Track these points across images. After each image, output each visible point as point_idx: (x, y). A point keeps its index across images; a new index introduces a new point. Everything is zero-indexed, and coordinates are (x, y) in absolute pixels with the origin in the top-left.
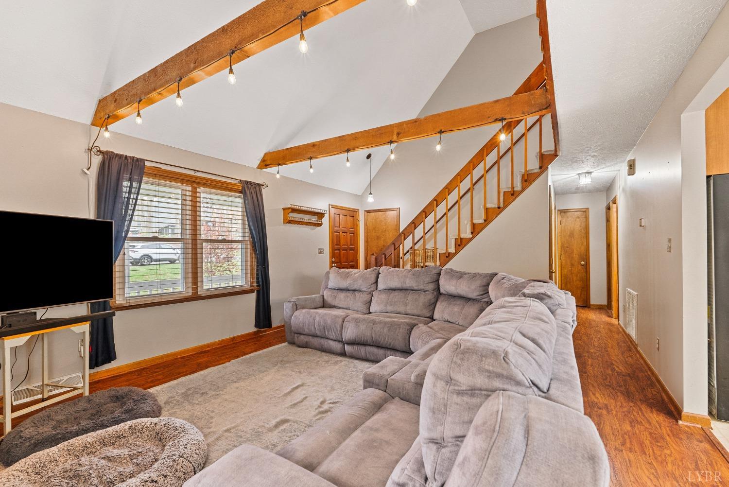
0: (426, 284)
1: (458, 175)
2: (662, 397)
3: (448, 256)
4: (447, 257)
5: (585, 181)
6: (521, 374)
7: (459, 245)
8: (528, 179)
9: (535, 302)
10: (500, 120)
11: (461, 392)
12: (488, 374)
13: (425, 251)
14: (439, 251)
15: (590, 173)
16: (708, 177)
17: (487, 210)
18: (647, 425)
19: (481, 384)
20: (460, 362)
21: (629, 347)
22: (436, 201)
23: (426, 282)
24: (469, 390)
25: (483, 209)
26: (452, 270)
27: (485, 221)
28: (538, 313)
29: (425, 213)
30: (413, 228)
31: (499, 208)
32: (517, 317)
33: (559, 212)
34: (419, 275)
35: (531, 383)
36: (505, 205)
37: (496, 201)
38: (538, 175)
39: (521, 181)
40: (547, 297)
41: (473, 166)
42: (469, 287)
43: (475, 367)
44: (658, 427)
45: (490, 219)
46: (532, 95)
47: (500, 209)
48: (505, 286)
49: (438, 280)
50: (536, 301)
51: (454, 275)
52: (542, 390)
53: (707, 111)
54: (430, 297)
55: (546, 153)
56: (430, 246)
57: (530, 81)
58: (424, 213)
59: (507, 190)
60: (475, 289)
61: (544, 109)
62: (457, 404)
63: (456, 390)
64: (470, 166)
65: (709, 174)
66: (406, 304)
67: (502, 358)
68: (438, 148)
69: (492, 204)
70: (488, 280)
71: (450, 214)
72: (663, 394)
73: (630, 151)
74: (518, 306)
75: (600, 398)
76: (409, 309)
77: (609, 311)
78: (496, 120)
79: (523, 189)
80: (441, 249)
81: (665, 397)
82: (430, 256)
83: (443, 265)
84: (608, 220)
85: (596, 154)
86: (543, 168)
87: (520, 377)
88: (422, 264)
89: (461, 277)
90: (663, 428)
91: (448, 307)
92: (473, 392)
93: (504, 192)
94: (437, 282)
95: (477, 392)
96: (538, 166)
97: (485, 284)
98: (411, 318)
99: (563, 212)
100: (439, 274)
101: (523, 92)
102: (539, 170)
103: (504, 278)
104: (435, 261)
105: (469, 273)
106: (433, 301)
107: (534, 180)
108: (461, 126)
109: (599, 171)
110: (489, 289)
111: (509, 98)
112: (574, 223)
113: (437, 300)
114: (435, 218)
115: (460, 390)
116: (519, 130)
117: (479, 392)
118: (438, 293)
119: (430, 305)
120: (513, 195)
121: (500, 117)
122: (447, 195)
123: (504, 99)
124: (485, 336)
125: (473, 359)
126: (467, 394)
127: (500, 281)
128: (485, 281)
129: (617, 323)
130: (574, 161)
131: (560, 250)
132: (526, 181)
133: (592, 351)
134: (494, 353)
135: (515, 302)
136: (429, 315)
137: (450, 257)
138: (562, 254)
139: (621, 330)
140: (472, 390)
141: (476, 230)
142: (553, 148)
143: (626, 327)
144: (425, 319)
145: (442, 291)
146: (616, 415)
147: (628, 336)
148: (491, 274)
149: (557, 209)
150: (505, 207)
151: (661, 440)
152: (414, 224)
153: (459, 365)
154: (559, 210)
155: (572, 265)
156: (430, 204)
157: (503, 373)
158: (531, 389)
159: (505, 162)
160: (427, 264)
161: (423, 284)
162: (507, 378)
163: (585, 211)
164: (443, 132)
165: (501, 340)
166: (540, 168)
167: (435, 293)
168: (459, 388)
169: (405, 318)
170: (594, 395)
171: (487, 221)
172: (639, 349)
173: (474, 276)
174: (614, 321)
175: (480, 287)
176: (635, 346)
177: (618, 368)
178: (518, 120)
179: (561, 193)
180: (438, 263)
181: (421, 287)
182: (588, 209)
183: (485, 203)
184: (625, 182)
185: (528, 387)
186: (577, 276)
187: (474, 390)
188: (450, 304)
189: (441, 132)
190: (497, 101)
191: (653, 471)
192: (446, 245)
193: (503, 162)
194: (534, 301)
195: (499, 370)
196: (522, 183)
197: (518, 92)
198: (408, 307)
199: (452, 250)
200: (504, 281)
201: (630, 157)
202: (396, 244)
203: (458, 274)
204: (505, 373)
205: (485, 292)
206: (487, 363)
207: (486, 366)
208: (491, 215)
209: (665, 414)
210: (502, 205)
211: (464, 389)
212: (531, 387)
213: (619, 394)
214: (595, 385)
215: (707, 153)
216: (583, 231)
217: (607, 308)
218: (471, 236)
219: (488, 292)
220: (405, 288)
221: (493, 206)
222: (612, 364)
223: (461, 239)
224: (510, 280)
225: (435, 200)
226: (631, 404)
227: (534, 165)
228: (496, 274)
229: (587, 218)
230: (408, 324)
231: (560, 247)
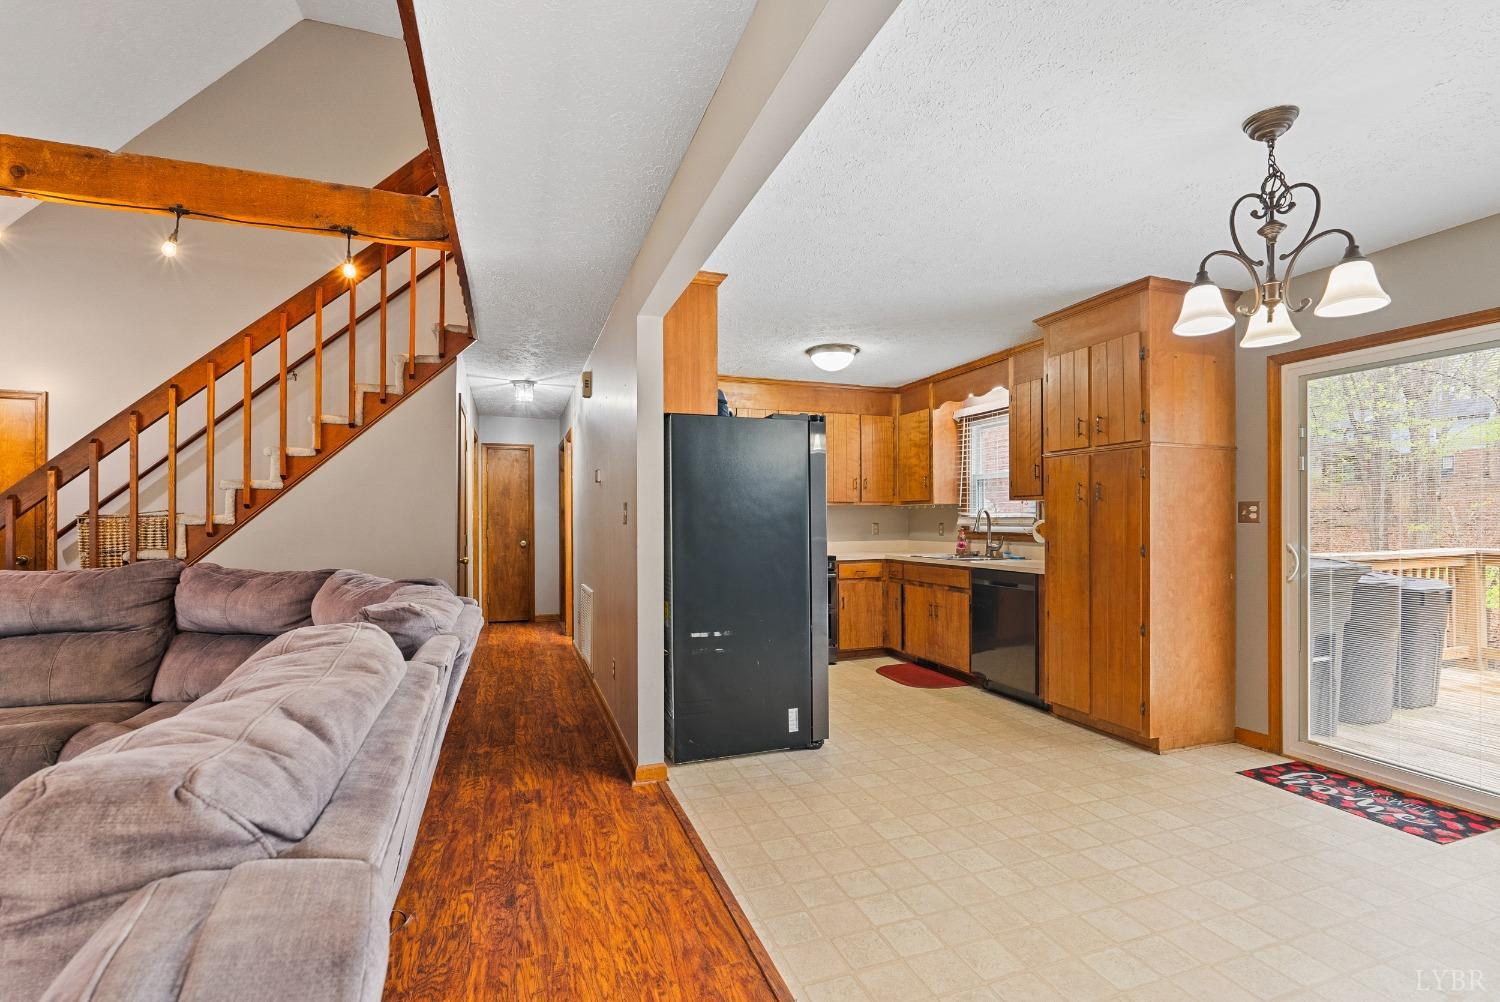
0: (128, 609)
1: (245, 333)
2: (616, 752)
3: (217, 534)
4: (209, 535)
5: (524, 396)
6: (227, 819)
7: (247, 506)
8: (417, 374)
9: (367, 631)
10: (343, 231)
11: (34, 922)
12: (126, 848)
13: (136, 519)
14: (182, 521)
15: (531, 383)
16: (666, 416)
17: (323, 428)
18: (592, 806)
19: (99, 880)
20: (29, 841)
21: (583, 681)
22: (179, 389)
23: (125, 605)
24: (62, 909)
25: (313, 425)
26: (218, 569)
27: (318, 451)
28: (363, 654)
29: (139, 416)
30: (93, 455)
31: (352, 425)
32: (304, 670)
33: (485, 449)
34: (102, 587)
35: (256, 830)
36: (368, 420)
37: (347, 413)
38: (436, 370)
39: (401, 374)
40: (412, 616)
41: (288, 320)
42: (262, 608)
43: (81, 839)
44: (607, 802)
45: (330, 447)
46: (414, 202)
47: (353, 430)
48: (348, 597)
49: (170, 598)
50: (373, 629)
51: (219, 581)
52: (290, 836)
53: (665, 318)
54: (140, 643)
55: (450, 329)
56: (156, 506)
57: (412, 173)
58: (134, 418)
59: (370, 390)
60: (279, 611)
61: (439, 239)
62: (19, 963)
63: (16, 924)
64: (279, 319)
65: (667, 412)
66: (51, 673)
67: (171, 792)
68: (169, 249)
69: (335, 416)
70: (311, 587)
71: (220, 431)
72: (618, 747)
73: (586, 357)
74: (322, 644)
75: (530, 782)
76: (59, 687)
77: (562, 624)
78: (334, 229)
79: (407, 394)
80: (192, 512)
81: (620, 751)
82: (153, 532)
83: (193, 557)
84: (562, 470)
85: (537, 351)
86: (447, 356)
87: (221, 824)
88: (126, 556)
89: (238, 585)
90: (612, 801)
91: (200, 663)
92: (78, 908)
93: (365, 393)
94: (166, 603)
95: (90, 905)
96: (436, 352)
97: (304, 597)
98: (69, 711)
99: (491, 448)
100: (176, 581)
101: (396, 189)
102: (438, 361)
103: (349, 580)
104: (171, 546)
105: (262, 574)
106: (151, 652)
107: (429, 379)
108: (241, 214)
109: (546, 382)
110: (313, 607)
111: (366, 191)
112: (508, 470)
113: (166, 650)
114: (174, 433)
115: (31, 920)
116: (398, 271)
117: (99, 902)
118: (170, 630)
119: (137, 666)
120: (382, 402)
121: (342, 223)
122: (212, 377)
123: (354, 189)
124: (166, 739)
125: (76, 819)
126: (53, 923)
127: (338, 588)
128: (304, 588)
129: (570, 643)
130: (502, 356)
131: (485, 519)
132: (412, 377)
133: (528, 700)
134: (152, 785)
135: (319, 636)
136: (136, 692)
137: (221, 533)
138: (490, 527)
139: (575, 654)
140: (72, 905)
141: (293, 471)
142: (466, 323)
143: (580, 648)
144: (123, 705)
145: (183, 621)
146: (551, 805)
147: (583, 662)
148: (321, 572)
149: (480, 441)
150: (366, 426)
151: (609, 824)
152: (97, 445)
153: (24, 850)
154: (483, 444)
155: (507, 547)
156: (157, 394)
157: (170, 830)
158: (259, 845)
159: (367, 333)
160: (142, 555)
161: (118, 611)
162: (186, 839)
163: (528, 450)
164: (187, 212)
165: (206, 740)
166: (442, 356)
167: (160, 632)
168: (26, 915)
169: (45, 715)
170: (522, 779)
171: (324, 452)
172: (595, 681)
173: (276, 580)
174: (567, 640)
175: (291, 604)
176: (590, 676)
177: (564, 720)
178: (397, 247)
179: (485, 412)
180: (181, 552)
181: (112, 619)
182: (532, 446)
183: (319, 412)
184: (581, 409)
185: (249, 843)
186: (513, 567)
187: (81, 902)
188: (207, 654)
189: (181, 212)
190: (338, 187)
191: (592, 879)
192: (208, 504)
193: (361, 331)
194: (367, 628)
195: (160, 828)
196: (404, 380)
197: (386, 185)
198: (57, 682)
199: (225, 516)
200: (348, 587)
201: (586, 368)
202: (23, 498)
203: (231, 577)
204: (176, 829)
205: (301, 616)
206: (120, 818)
207: (119, 827)
208: (331, 441)
209: (618, 778)
210: (359, 421)
211: (43, 911)
212: (257, 840)
213: (560, 766)
214: (526, 761)
215: (665, 380)
216: (524, 485)
217: (558, 621)
218: (279, 485)
219: (310, 616)
220: (48, 627)
221: (338, 420)
222: (556, 716)
223: (253, 492)
224: (360, 583)
225: (172, 386)
226: (576, 777)
227: (428, 348)
228: (331, 573)
229: (530, 463)
230: (46, 732)
231: (485, 515)
